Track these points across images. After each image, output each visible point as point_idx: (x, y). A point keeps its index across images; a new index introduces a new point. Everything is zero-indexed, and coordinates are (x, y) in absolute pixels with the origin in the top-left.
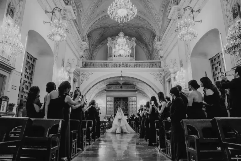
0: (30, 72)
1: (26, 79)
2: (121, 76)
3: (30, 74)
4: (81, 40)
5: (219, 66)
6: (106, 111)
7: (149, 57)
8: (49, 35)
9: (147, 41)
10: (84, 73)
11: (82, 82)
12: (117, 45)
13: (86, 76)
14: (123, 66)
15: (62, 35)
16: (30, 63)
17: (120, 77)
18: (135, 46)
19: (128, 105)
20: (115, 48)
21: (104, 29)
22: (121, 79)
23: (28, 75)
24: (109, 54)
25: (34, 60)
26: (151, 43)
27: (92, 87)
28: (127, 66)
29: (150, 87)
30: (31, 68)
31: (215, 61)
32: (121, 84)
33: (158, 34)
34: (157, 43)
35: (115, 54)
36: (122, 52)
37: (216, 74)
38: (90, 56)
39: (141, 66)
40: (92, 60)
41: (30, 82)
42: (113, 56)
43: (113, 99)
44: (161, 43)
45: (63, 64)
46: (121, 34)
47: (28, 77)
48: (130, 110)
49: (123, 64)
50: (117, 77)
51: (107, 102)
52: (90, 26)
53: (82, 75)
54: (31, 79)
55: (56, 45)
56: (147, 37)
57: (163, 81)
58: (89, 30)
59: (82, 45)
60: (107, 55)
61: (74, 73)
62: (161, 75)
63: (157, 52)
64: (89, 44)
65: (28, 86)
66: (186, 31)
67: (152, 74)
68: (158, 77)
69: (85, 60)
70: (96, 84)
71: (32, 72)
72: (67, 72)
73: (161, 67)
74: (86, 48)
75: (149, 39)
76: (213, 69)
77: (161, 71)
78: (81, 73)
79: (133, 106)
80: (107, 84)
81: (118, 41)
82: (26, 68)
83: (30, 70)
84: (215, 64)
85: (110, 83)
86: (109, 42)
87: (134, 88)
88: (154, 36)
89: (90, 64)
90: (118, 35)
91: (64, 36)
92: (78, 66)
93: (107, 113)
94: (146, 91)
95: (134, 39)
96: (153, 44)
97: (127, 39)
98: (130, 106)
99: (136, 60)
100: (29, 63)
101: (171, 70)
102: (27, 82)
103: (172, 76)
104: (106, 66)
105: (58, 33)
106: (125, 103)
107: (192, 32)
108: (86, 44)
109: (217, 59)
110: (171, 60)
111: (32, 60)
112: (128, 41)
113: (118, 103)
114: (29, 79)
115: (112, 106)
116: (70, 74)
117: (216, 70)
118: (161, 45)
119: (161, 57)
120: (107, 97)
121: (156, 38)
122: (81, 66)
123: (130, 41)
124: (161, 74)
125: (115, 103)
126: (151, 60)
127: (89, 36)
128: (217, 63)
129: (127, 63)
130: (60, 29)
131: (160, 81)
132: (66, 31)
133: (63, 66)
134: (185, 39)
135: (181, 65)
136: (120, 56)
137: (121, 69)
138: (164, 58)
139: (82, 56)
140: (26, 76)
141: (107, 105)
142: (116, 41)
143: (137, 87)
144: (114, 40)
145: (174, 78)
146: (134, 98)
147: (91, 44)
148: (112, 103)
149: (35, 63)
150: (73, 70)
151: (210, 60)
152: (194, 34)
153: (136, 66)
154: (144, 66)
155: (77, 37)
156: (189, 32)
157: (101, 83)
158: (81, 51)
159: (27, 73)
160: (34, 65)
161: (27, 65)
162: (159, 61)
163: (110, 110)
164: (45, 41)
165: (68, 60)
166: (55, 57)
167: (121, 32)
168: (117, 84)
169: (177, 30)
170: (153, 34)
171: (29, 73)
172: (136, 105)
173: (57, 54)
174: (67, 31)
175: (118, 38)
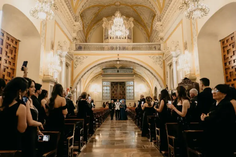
0: (13, 56)
1: (7, 65)
2: (117, 59)
3: (12, 58)
4: (73, 20)
5: (233, 48)
6: (103, 96)
7: (148, 39)
8: (31, 11)
9: (146, 21)
10: (77, 57)
11: (76, 66)
12: (113, 25)
13: (79, 60)
14: (120, 49)
15: (47, 12)
16: (12, 46)
17: (117, 61)
18: (132, 27)
19: (125, 89)
20: (111, 29)
21: (99, 8)
22: (118, 62)
23: (10, 60)
24: (104, 36)
25: (17, 42)
26: (150, 24)
27: (87, 71)
28: (124, 49)
29: (149, 71)
30: (13, 52)
31: (227, 42)
32: (118, 68)
33: (158, 13)
34: (157, 23)
35: (111, 36)
36: (119, 34)
37: (228, 58)
38: (85, 38)
39: (139, 49)
40: (86, 42)
41: (13, 67)
42: (109, 38)
43: (109, 84)
44: (161, 23)
45: (52, 47)
46: (118, 14)
47: (10, 62)
48: (127, 95)
49: (120, 47)
50: (114, 61)
51: (103, 86)
52: (83, 4)
53: (76, 59)
54: (14, 64)
55: (43, 25)
56: (145, 17)
57: (162, 64)
58: (82, 8)
59: (74, 26)
60: (103, 37)
61: (66, 57)
62: (161, 59)
63: (157, 34)
64: (83, 25)
65: (10, 73)
66: (196, 6)
67: (151, 57)
68: (158, 60)
69: (79, 43)
70: (91, 69)
71: (15, 56)
72: (58, 56)
73: (160, 50)
74: (79, 30)
75: (148, 19)
76: (224, 51)
77: (161, 54)
78: (75, 57)
79: (131, 91)
80: (103, 68)
81: (114, 21)
82: (7, 52)
83: (12, 54)
84: (227, 46)
85: (106, 67)
86: (104, 22)
87: (132, 72)
88: (154, 16)
89: (84, 47)
90: (114, 15)
91: (51, 13)
92: (70, 49)
93: (104, 98)
94: (143, 75)
95: (132, 19)
96: (152, 24)
97: (124, 19)
98: (127, 91)
99: (133, 42)
100: (10, 45)
101: (173, 54)
102: (9, 68)
103: (174, 59)
104: (102, 49)
105: (42, 10)
106: (121, 87)
107: (204, 8)
108: (79, 25)
109: (230, 40)
110: (173, 42)
111: (14, 42)
112: (125, 21)
113: (115, 87)
114: (12, 64)
115: (109, 91)
116: (62, 59)
117: (228, 53)
118: (161, 25)
119: (162, 39)
120: (103, 82)
121: (156, 18)
122: (75, 49)
123: (127, 21)
124: (160, 57)
125: (112, 87)
126: (149, 42)
127: (82, 16)
128: (230, 45)
129: (124, 46)
130: (45, 5)
131: (160, 65)
132: (54, 8)
133: (53, 49)
134: (193, 17)
135: (186, 48)
136: (117, 37)
137: (118, 52)
138: (164, 40)
139: (76, 38)
140: (6, 61)
141: (103, 90)
142: (112, 21)
143: (135, 71)
144: (111, 20)
145: (176, 62)
146: (131, 82)
147: (85, 25)
148: (108, 88)
149: (18, 45)
150: (65, 53)
151: (220, 41)
152: (206, 9)
153: (133, 49)
154: (143, 49)
155: (68, 16)
156: (200, 7)
157: (96, 67)
158: (74, 32)
159: (9, 57)
160: (17, 47)
161: (7, 48)
162: (158, 43)
163: (106, 95)
164: (28, 19)
165: (59, 42)
166: (42, 38)
167: (117, 11)
168: (114, 68)
169: (181, 8)
170: (152, 13)
171: (10, 58)
172: (134, 89)
173: (44, 35)
174: (56, 8)
175: (114, 18)
